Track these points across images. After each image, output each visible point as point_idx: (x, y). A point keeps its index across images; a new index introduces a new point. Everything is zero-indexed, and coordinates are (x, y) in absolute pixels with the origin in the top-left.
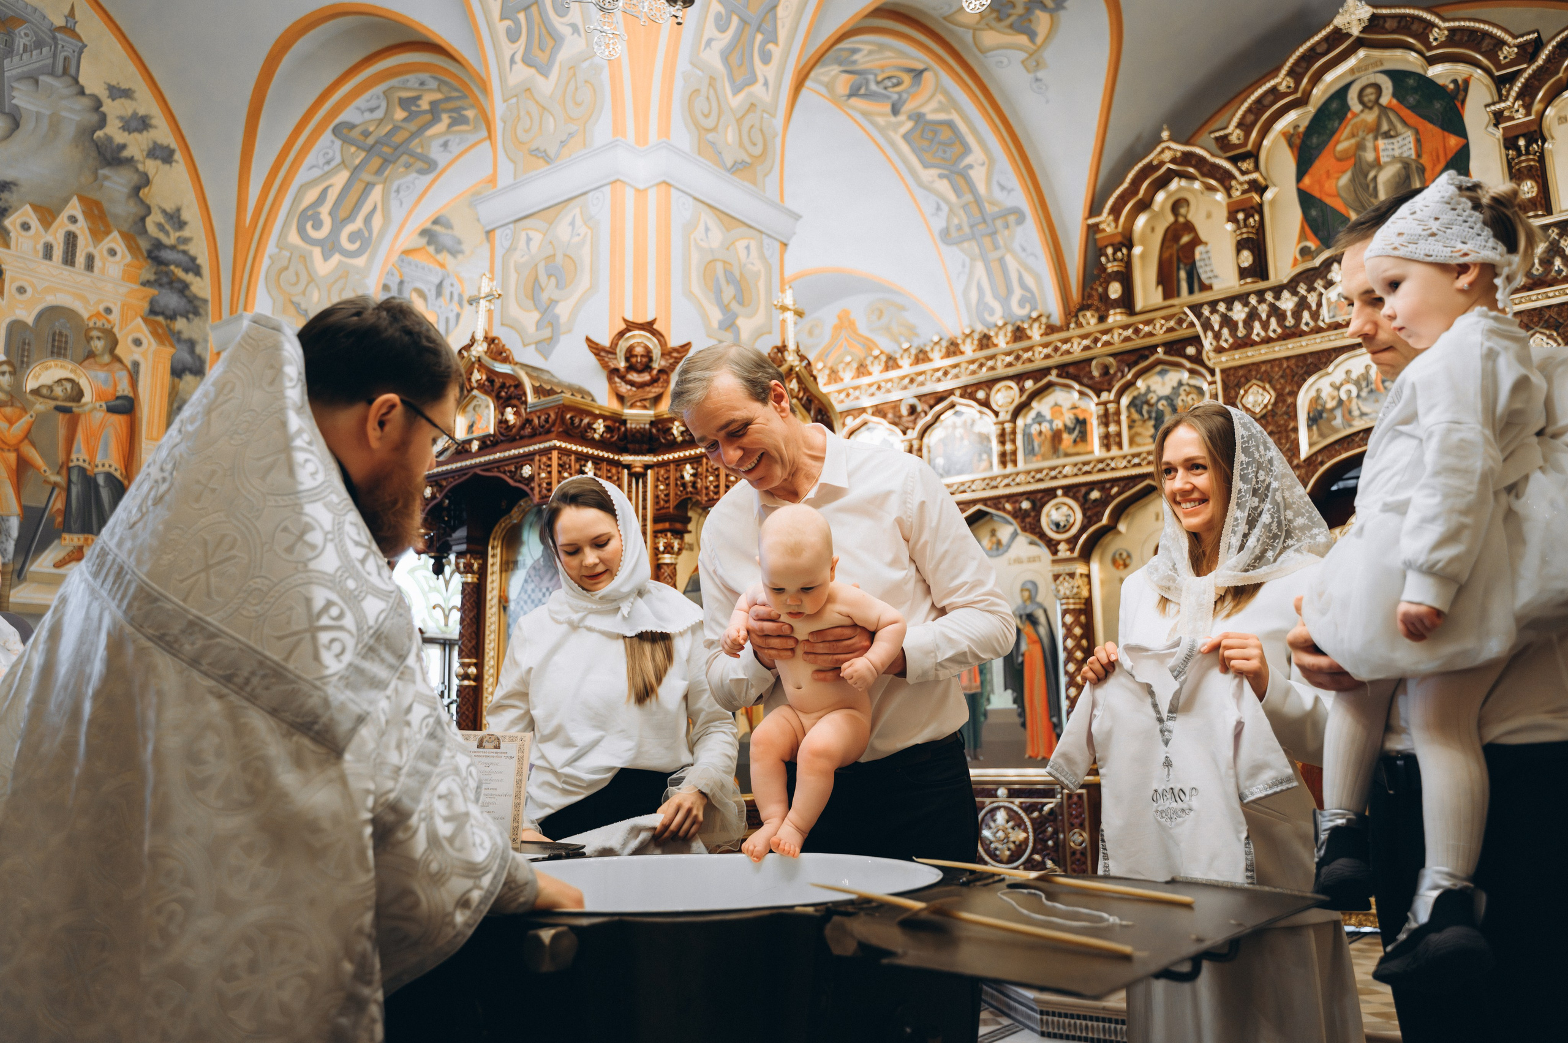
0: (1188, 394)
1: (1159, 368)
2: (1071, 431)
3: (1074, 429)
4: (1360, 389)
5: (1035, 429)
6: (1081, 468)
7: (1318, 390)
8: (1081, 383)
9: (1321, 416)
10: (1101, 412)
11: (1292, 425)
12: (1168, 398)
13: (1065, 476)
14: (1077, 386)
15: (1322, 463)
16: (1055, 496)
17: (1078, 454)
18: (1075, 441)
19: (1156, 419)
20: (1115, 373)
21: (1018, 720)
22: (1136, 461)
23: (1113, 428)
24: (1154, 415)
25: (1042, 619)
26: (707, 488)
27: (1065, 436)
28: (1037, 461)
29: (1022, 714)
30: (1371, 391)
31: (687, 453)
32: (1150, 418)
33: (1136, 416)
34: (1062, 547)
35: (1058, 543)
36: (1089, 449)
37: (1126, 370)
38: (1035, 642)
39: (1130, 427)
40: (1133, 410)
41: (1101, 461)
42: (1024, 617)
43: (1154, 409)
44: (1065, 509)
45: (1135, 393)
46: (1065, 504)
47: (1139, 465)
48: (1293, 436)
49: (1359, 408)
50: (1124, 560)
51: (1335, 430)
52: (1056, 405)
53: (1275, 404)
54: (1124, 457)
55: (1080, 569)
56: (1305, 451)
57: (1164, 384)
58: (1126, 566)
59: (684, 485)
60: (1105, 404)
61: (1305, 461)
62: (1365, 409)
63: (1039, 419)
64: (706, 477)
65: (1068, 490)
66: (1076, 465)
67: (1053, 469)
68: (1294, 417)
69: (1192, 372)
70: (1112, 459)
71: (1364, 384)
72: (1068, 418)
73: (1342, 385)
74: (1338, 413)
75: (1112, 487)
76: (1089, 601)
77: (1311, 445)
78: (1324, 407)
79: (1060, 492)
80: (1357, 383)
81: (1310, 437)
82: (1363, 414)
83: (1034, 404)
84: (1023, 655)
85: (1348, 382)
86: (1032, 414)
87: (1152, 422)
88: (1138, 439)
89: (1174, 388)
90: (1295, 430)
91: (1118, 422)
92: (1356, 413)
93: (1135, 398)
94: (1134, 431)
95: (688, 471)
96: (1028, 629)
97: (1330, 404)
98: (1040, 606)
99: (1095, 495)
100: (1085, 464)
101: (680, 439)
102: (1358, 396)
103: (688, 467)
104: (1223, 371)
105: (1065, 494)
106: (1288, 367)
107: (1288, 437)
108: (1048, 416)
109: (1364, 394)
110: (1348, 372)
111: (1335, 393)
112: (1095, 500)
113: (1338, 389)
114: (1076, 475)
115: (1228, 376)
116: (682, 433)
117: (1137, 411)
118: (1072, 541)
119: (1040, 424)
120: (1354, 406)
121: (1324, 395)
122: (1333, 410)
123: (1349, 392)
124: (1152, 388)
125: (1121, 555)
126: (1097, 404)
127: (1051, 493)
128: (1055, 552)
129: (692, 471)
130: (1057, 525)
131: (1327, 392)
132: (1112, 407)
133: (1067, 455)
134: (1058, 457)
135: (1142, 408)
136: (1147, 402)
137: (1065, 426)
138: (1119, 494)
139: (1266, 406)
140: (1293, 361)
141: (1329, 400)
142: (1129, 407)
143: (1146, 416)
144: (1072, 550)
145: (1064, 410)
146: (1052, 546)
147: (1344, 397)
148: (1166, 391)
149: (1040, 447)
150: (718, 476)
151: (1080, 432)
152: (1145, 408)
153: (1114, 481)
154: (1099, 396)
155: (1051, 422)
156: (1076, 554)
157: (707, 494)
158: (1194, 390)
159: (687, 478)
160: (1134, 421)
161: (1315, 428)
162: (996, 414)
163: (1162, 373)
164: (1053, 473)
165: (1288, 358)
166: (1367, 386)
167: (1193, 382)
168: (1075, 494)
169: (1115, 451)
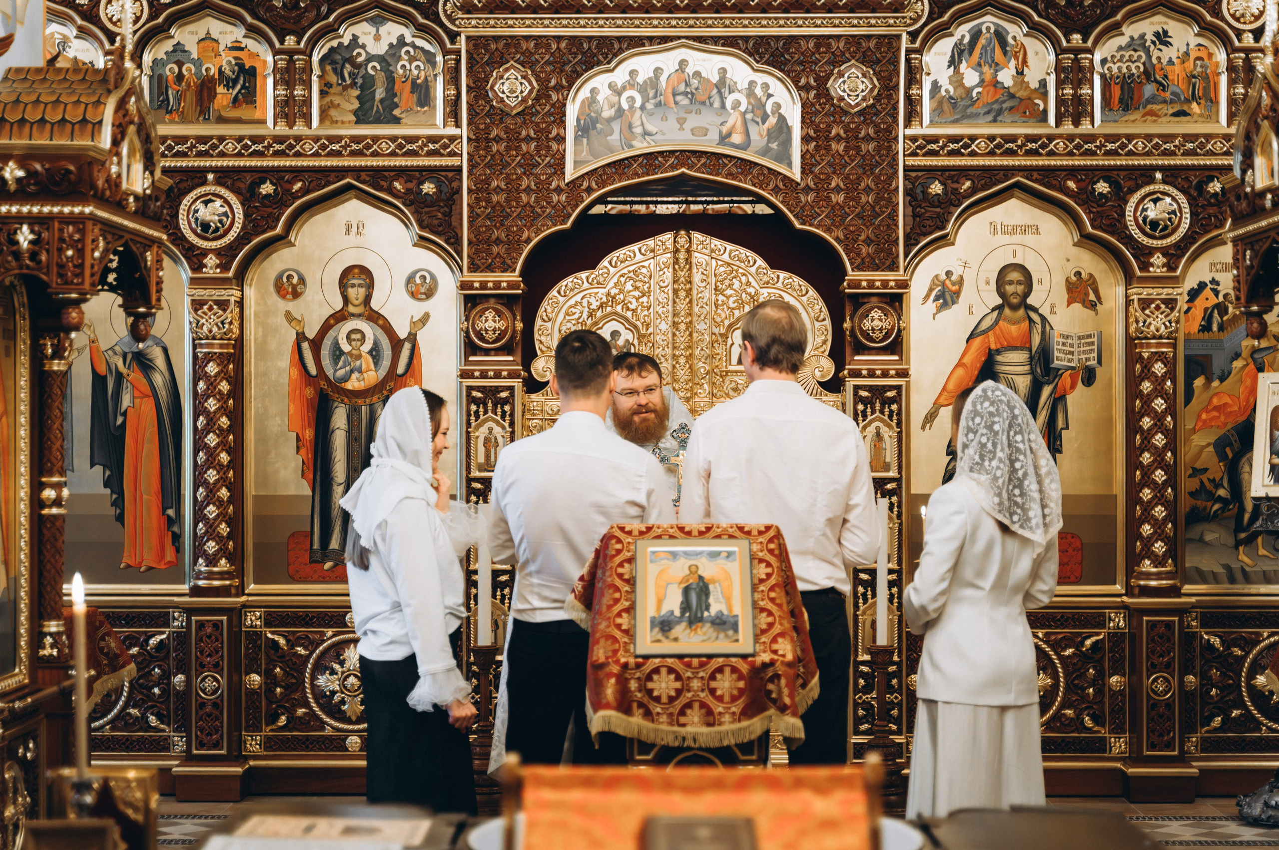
0: (412, 60)
1: (373, 13)
2: (230, 83)
3: (235, 81)
4: (646, 100)
5: (171, 69)
6: (245, 145)
7: (594, 91)
8: (255, 16)
9: (595, 128)
10: (282, 64)
11: (554, 133)
12: (381, 59)
13: (222, 155)
14: (249, 19)
15: (589, 190)
16: (204, 183)
17: (239, 121)
18: (235, 100)
19: (362, 87)
20: (306, 9)
21: (112, 511)
22: (335, 147)
23: (299, 92)
24: (359, 81)
25: (160, 362)
26: (62, 266)
27: (220, 89)
28: (172, 122)
29: (119, 503)
30: (659, 105)
31: (25, 209)
32: (354, 84)
33: (333, 78)
34: (211, 261)
35: (205, 253)
36: (258, 115)
37: (324, 9)
38: (147, 396)
39: (323, 93)
40: (328, 68)
41: (280, 139)
42: (129, 357)
43: (362, 72)
44: (218, 202)
45: (335, 43)
46: (221, 197)
47: (337, 154)
48: (554, 146)
49: (642, 124)
50: (294, 287)
51: (612, 151)
52: (208, 38)
53: (537, 99)
54: (317, 139)
55: (233, 294)
56: (570, 173)
57: (377, 38)
58: (296, 295)
59: (17, 254)
60: (291, 53)
61: (567, 185)
62: (650, 128)
63: (179, 56)
64: (61, 250)
65: (225, 176)
66: (240, 139)
67: (203, 139)
68: (562, 123)
69: (420, 28)
70: (298, 139)
71: (651, 93)
72: (226, 60)
73: (624, 88)
74: (616, 126)
75: (292, 182)
76: (239, 344)
77: (577, 164)
78: (599, 114)
79: (210, 177)
80: (642, 90)
81: (576, 153)
82: (646, 133)
83: (172, 31)
84: (125, 414)
85: (632, 86)
86: (168, 45)
87: (357, 92)
88: (333, 113)
89: (391, 45)
90: (561, 139)
91: (308, 85)
92: (638, 130)
93: (332, 50)
94: (328, 99)
95: (25, 237)
96: (135, 375)
97: (607, 113)
98: (159, 342)
99: (267, 188)
100: (256, 139)
101: (13, 187)
102: (642, 108)
103: (25, 228)
104: (468, 38)
105: (218, 182)
106: (558, 48)
107: (549, 148)
108: (195, 55)
109: (650, 106)
110: (633, 73)
111: (616, 99)
112: (268, 196)
113: (619, 94)
114: (239, 155)
115: (476, 46)
116: (19, 180)
117: (335, 70)
118: (226, 255)
119: (180, 64)
120: (636, 121)
121: (600, 98)
122: (609, 120)
123: (632, 99)
124: (360, 41)
125: (289, 277)
126: (276, 53)
127: (196, 177)
128: (197, 267)
129: (31, 237)
130: (205, 226)
131: (604, 94)
132: (300, 61)
133: (221, 120)
134: (207, 120)
135: (343, 66)
136: (351, 60)
137: (220, 72)
138: (305, 191)
139: (524, 100)
140: (563, 45)
141: (606, 107)
142: (322, 61)
143: (349, 82)
144: (225, 267)
145: (222, 47)
146: (195, 258)
147: (625, 106)
148: (381, 49)
149: (178, 100)
150: (80, 252)
151: (243, 87)
152: (348, 68)
153: (297, 172)
154: (282, 42)
155: (198, 63)
156: (231, 274)
157: (61, 276)
158: (420, 55)
159: (25, 245)
160: (329, 85)
161: (585, 140)
162: (111, 37)
163: (377, 22)
164: (202, 148)
165: (559, 38)
166: (655, 96)
167: (420, 43)
168: (232, 184)
169: (300, 128)
